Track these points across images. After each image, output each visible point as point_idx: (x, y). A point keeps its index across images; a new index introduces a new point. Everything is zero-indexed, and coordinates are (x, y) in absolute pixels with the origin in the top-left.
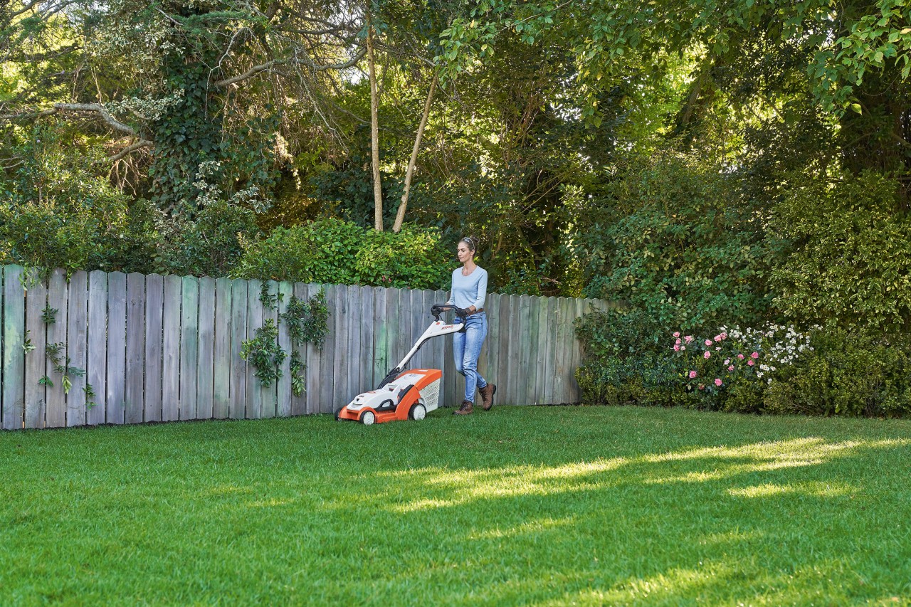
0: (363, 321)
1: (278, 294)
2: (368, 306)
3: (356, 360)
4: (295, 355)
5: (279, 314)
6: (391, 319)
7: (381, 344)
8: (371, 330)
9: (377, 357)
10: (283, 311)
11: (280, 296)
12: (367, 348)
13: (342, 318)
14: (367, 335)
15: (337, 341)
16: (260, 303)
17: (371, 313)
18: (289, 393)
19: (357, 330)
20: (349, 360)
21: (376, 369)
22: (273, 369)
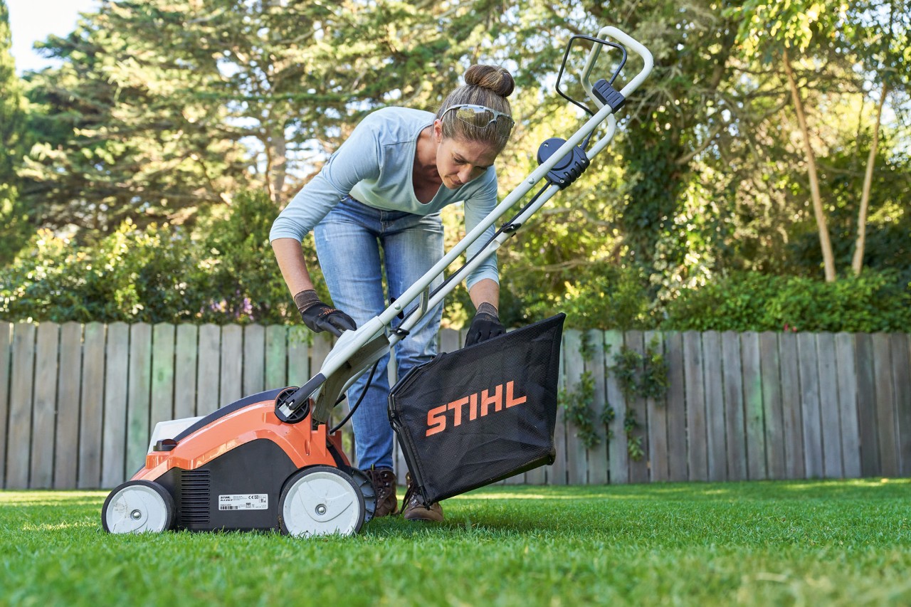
0: (726, 373)
1: (604, 344)
2: (731, 355)
3: (719, 420)
4: (630, 413)
5: (606, 368)
6: (767, 370)
7: (755, 401)
8: (739, 384)
9: (750, 415)
10: (611, 363)
11: (606, 347)
12: (734, 404)
13: (694, 370)
14: (733, 390)
15: (689, 398)
16: (579, 356)
17: (737, 363)
18: (624, 457)
19: (718, 385)
20: (709, 418)
21: (750, 431)
22: (601, 431)
